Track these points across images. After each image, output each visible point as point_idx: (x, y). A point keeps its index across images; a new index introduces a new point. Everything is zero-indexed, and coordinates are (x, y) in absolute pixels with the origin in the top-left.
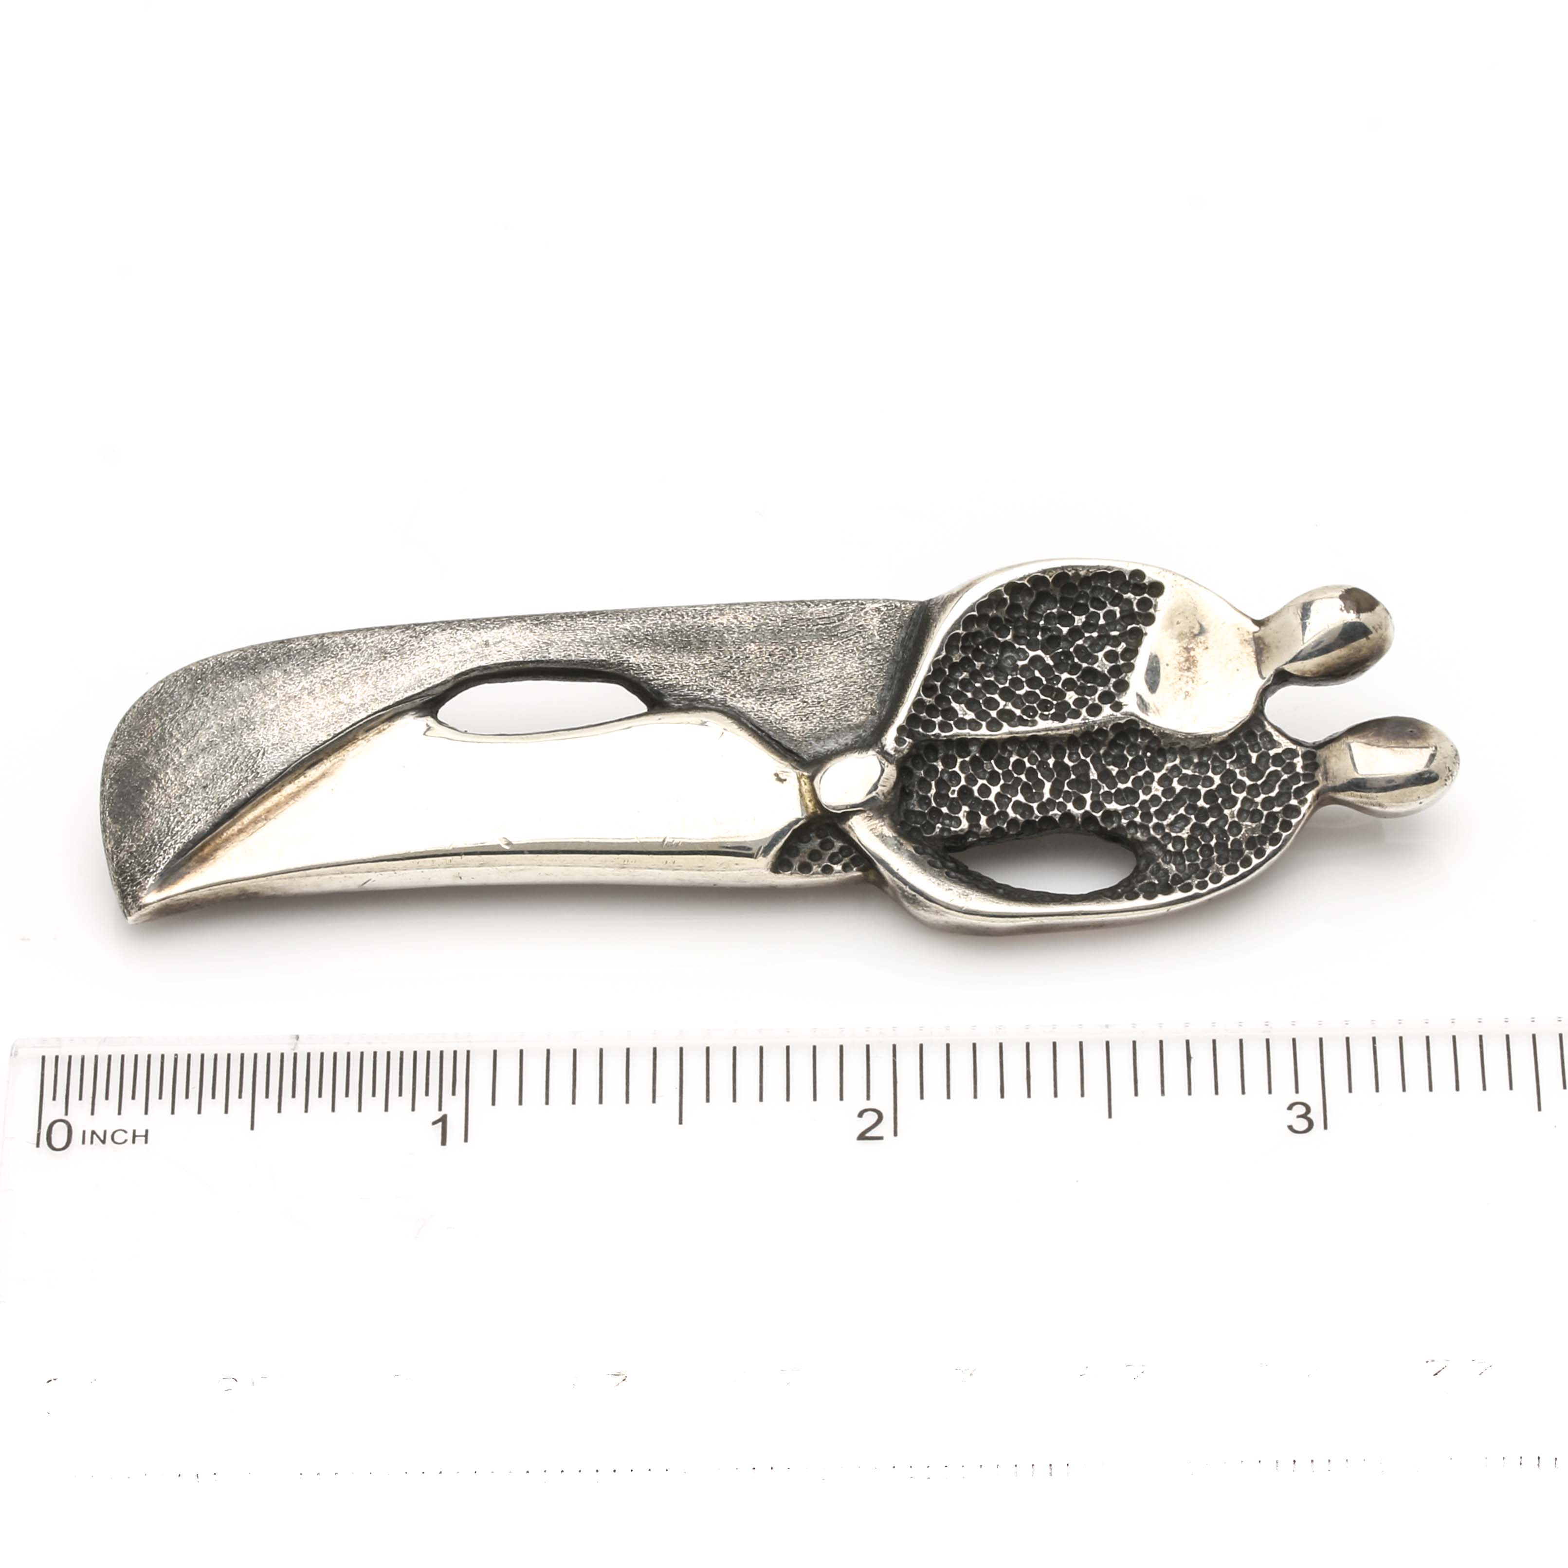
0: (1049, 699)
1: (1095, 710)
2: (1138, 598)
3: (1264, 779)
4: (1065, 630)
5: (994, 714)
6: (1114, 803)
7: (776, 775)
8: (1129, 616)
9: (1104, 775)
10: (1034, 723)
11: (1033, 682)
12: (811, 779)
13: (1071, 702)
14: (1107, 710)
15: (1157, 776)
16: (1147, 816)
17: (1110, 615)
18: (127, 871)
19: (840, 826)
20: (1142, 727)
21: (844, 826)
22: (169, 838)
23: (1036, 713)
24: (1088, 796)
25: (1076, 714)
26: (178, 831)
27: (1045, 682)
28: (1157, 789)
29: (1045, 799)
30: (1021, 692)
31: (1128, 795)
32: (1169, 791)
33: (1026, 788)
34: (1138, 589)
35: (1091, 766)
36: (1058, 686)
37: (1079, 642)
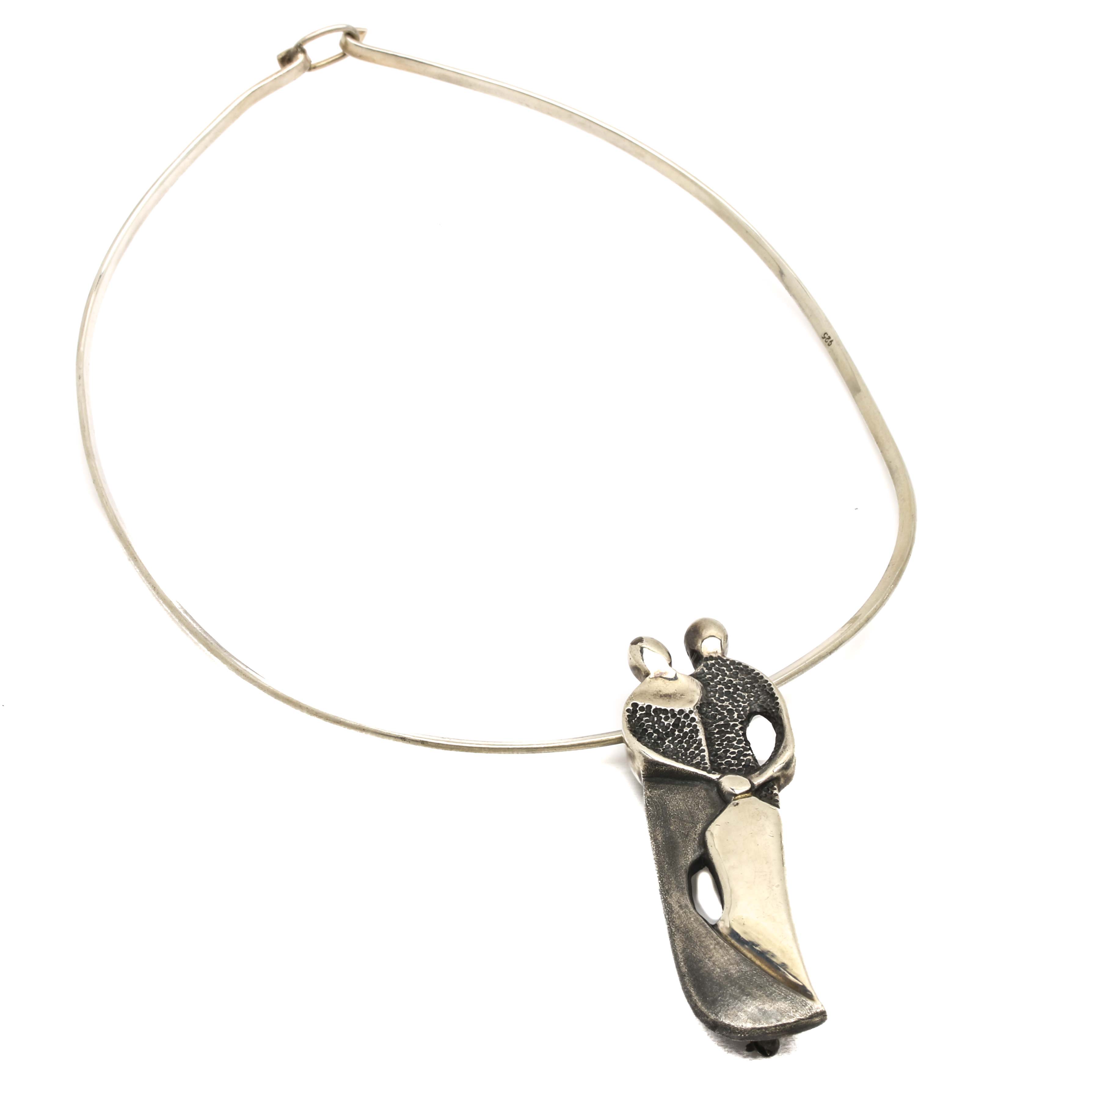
0: (688, 736)
1: (693, 720)
2: (639, 711)
3: (718, 672)
4: (655, 735)
5: (697, 752)
6: (734, 715)
7: (735, 806)
8: (648, 714)
9: (720, 719)
10: (701, 740)
11: (681, 742)
12: (736, 795)
13: (689, 729)
14: (692, 715)
15: (720, 704)
16: (740, 706)
17: (647, 721)
18: (805, 1012)
19: (756, 788)
20: (699, 705)
21: (756, 786)
22: (788, 997)
23: (697, 740)
24: (732, 723)
25: (696, 726)
26: (784, 994)
27: (680, 739)
28: (726, 703)
29: (735, 736)
30: (686, 746)
31: (730, 712)
32: (726, 700)
33: (730, 741)
34: (635, 711)
35: (718, 723)
36: (681, 734)
37: (660, 730)
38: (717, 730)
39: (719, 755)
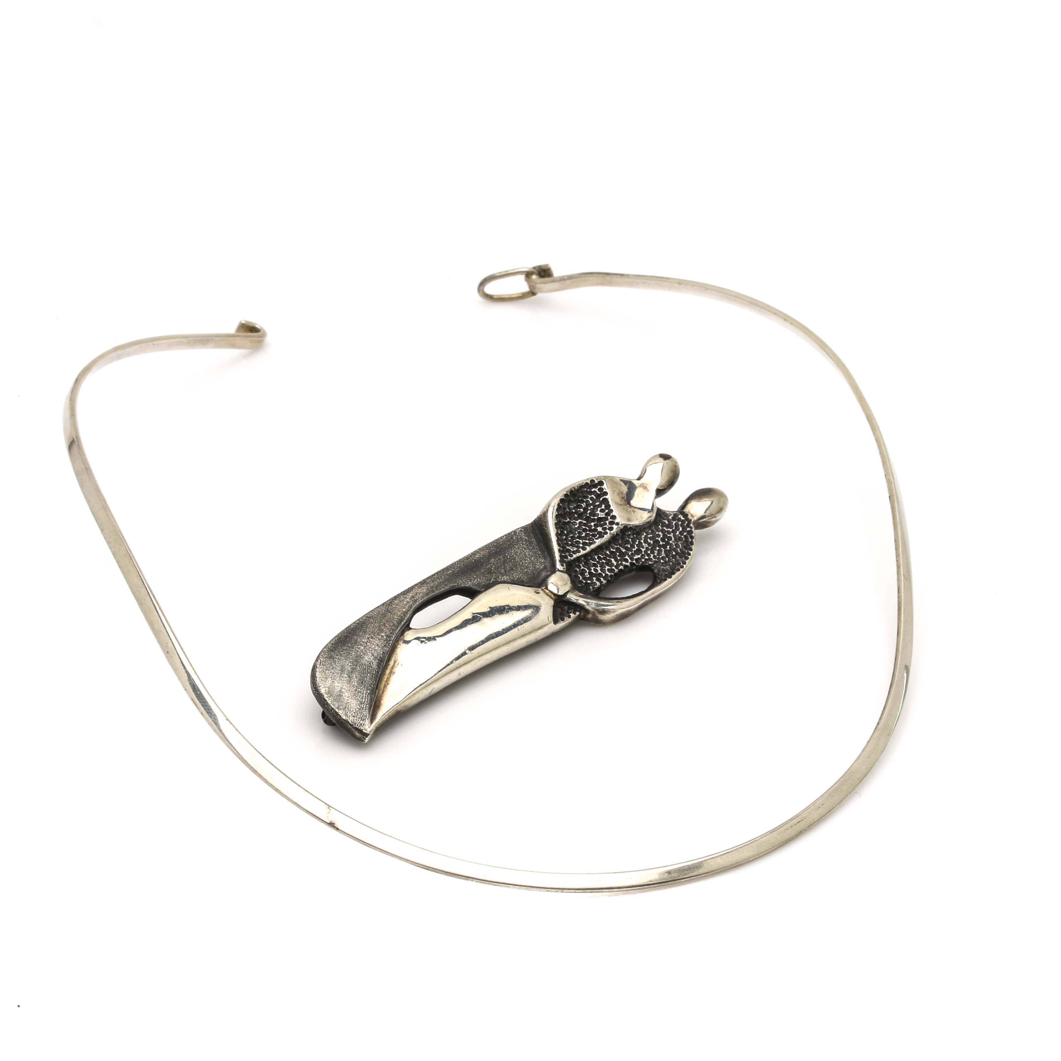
0: (593, 533)
1: (611, 529)
2: (597, 489)
3: (674, 527)
4: (582, 510)
5: (581, 545)
6: (636, 556)
7: (535, 592)
8: (598, 496)
9: (626, 548)
10: (595, 542)
11: (585, 530)
12: (547, 588)
13: (601, 530)
14: (615, 527)
15: (642, 541)
16: (649, 555)
17: (592, 498)
18: (356, 722)
19: (564, 599)
20: (629, 527)
21: (566, 598)
22: (363, 704)
23: (593, 540)
24: (627, 557)
25: (607, 533)
26: (364, 701)
27: (588, 529)
28: (645, 545)
29: (615, 564)
30: (584, 535)
31: (638, 551)
32: (649, 544)
33: (607, 564)
34: (595, 486)
35: (621, 548)
36: (593, 528)
37: (589, 512)
38: (614, 550)
39: (588, 562)
